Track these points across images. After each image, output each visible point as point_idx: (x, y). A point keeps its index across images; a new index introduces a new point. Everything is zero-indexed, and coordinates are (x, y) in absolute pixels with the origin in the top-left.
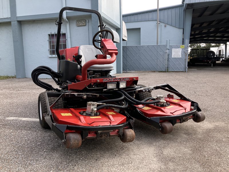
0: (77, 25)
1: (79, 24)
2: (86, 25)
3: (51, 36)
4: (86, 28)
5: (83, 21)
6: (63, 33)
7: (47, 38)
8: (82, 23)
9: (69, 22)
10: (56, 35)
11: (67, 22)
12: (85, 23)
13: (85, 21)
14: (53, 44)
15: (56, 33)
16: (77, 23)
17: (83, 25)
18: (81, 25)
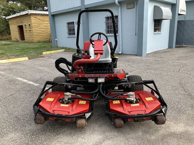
0: (127, 8)
1: (128, 7)
2: (134, 7)
3: (108, 18)
4: (134, 10)
5: (132, 4)
6: (116, 15)
7: (104, 20)
8: (131, 6)
9: (121, 6)
10: (111, 17)
11: (119, 6)
12: (133, 6)
13: (133, 3)
14: (108, 25)
15: (111, 16)
16: (127, 6)
17: (132, 7)
18: (130, 7)
